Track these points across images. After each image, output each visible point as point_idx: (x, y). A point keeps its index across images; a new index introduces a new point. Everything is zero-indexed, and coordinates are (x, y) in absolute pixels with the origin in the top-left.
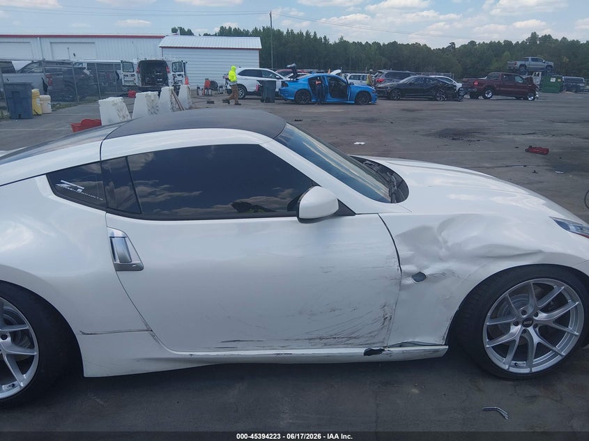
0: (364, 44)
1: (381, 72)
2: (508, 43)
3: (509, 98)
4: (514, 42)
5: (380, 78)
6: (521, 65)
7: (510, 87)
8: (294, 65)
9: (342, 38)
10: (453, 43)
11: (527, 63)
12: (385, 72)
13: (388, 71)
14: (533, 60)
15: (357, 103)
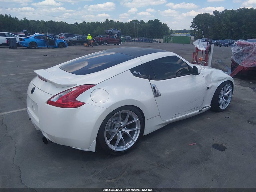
0: (36, 21)
1: (62, 34)
2: (98, 23)
3: (111, 44)
4: (100, 23)
5: (62, 36)
6: (110, 32)
7: (112, 40)
8: (25, 30)
9: (25, 18)
10: (76, 22)
11: (112, 31)
12: (64, 34)
13: (65, 34)
14: (114, 30)
15: (59, 47)
